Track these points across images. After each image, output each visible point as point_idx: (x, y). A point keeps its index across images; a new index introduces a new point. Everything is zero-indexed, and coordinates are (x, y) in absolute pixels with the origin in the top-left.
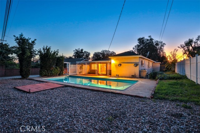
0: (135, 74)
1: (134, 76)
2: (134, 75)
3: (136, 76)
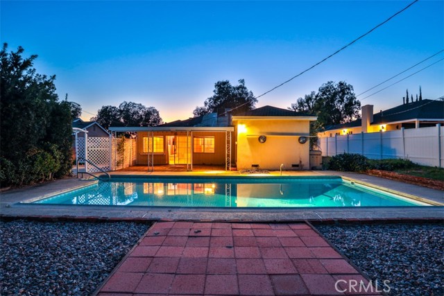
0: (301, 162)
1: (297, 166)
2: (298, 163)
3: (302, 166)
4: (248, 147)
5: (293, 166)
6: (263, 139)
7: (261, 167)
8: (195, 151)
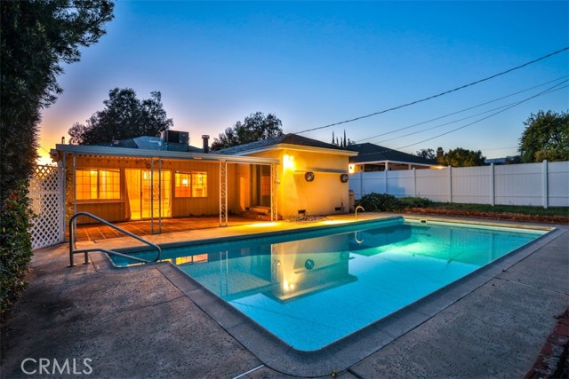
0: (342, 204)
1: (340, 208)
3: (343, 208)
4: (294, 186)
5: (337, 209)
6: (309, 176)
7: (308, 212)
8: (177, 196)
